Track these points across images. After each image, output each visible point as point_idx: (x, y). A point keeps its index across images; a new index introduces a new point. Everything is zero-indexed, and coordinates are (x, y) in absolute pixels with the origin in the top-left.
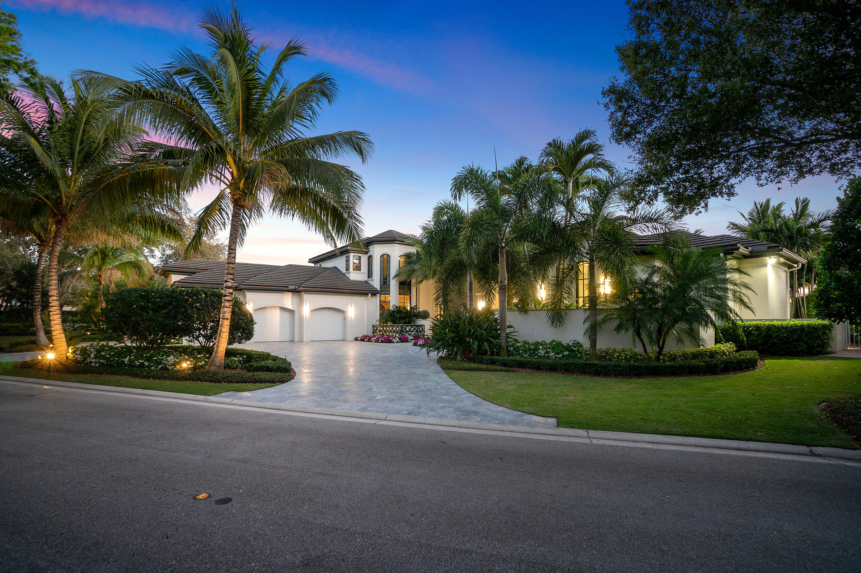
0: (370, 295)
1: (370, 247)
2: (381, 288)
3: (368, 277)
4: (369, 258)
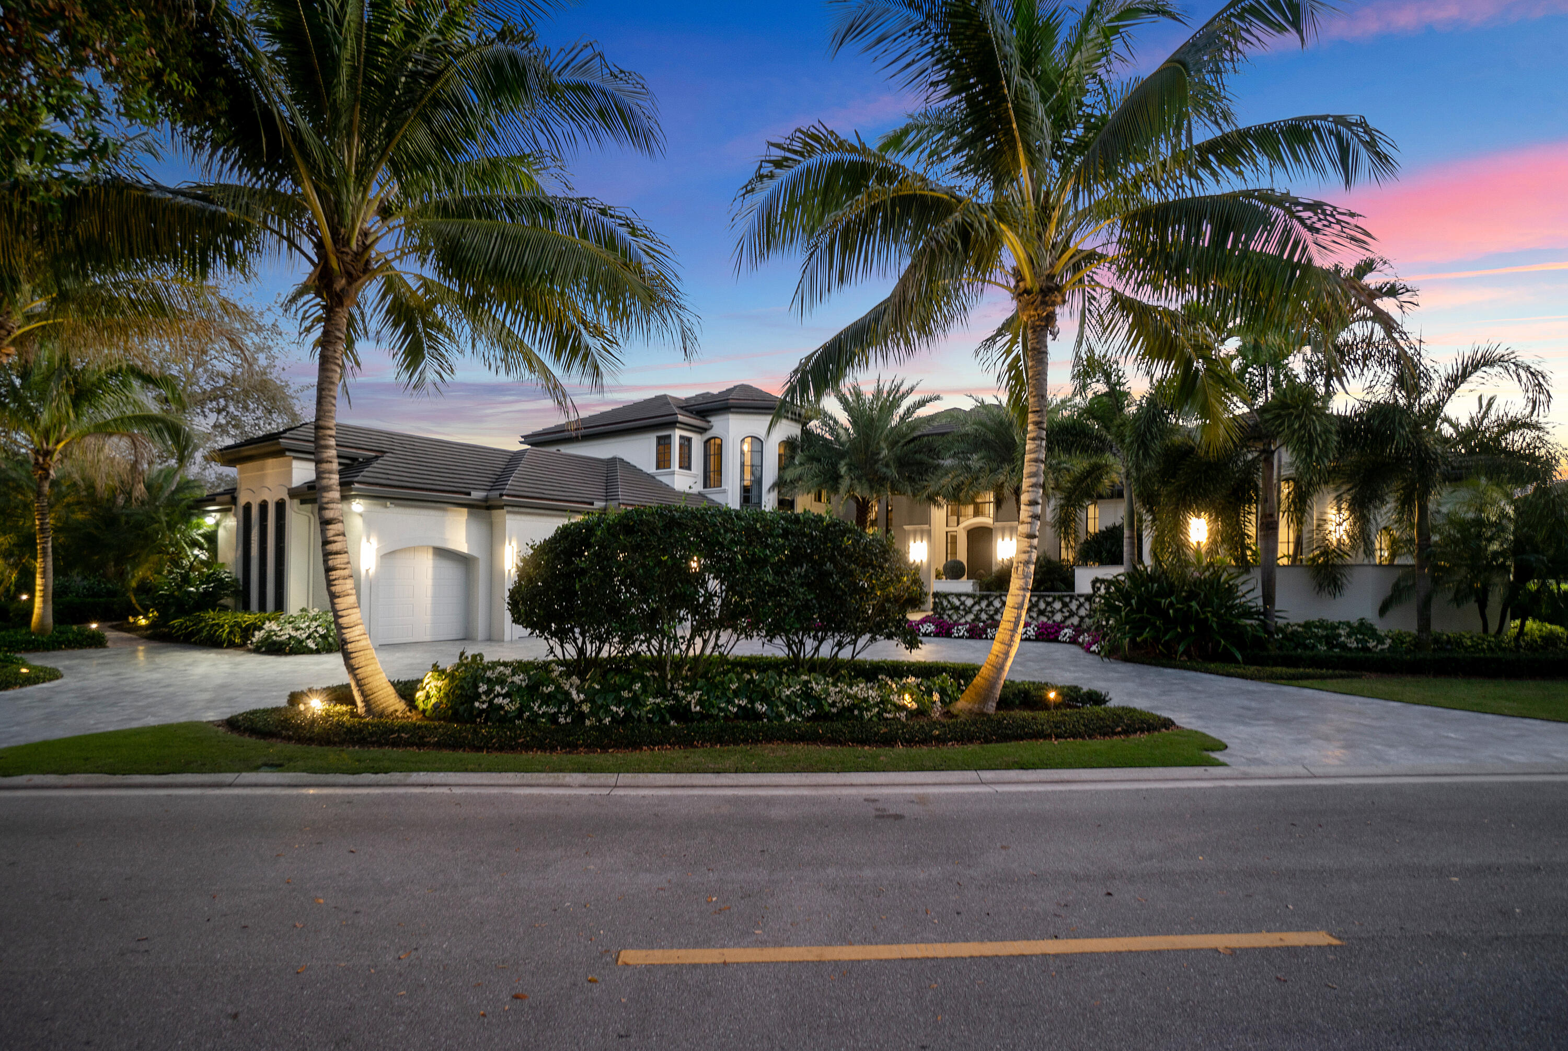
1: (712, 419)
3: (705, 487)
4: (707, 442)
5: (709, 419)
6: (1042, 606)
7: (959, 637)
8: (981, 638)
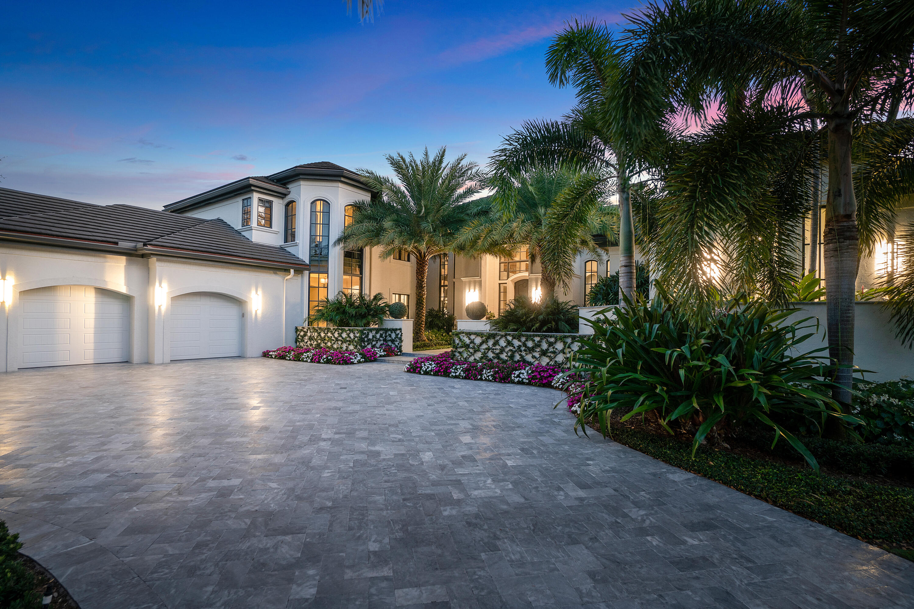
0: (292, 271)
1: (290, 186)
2: (311, 261)
3: (286, 241)
4: (287, 205)
5: (288, 186)
6: (545, 346)
7: (456, 377)
8: (476, 379)
